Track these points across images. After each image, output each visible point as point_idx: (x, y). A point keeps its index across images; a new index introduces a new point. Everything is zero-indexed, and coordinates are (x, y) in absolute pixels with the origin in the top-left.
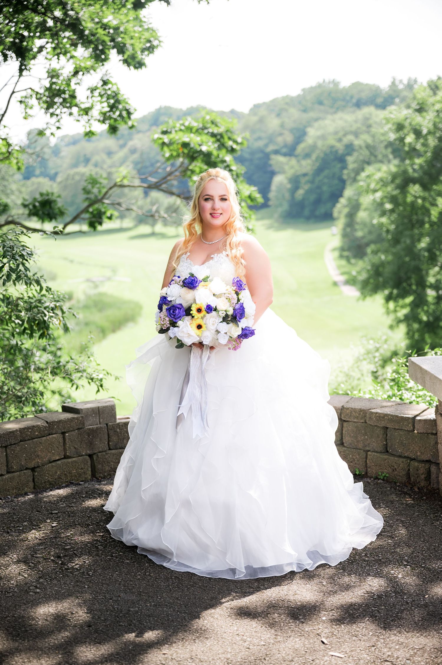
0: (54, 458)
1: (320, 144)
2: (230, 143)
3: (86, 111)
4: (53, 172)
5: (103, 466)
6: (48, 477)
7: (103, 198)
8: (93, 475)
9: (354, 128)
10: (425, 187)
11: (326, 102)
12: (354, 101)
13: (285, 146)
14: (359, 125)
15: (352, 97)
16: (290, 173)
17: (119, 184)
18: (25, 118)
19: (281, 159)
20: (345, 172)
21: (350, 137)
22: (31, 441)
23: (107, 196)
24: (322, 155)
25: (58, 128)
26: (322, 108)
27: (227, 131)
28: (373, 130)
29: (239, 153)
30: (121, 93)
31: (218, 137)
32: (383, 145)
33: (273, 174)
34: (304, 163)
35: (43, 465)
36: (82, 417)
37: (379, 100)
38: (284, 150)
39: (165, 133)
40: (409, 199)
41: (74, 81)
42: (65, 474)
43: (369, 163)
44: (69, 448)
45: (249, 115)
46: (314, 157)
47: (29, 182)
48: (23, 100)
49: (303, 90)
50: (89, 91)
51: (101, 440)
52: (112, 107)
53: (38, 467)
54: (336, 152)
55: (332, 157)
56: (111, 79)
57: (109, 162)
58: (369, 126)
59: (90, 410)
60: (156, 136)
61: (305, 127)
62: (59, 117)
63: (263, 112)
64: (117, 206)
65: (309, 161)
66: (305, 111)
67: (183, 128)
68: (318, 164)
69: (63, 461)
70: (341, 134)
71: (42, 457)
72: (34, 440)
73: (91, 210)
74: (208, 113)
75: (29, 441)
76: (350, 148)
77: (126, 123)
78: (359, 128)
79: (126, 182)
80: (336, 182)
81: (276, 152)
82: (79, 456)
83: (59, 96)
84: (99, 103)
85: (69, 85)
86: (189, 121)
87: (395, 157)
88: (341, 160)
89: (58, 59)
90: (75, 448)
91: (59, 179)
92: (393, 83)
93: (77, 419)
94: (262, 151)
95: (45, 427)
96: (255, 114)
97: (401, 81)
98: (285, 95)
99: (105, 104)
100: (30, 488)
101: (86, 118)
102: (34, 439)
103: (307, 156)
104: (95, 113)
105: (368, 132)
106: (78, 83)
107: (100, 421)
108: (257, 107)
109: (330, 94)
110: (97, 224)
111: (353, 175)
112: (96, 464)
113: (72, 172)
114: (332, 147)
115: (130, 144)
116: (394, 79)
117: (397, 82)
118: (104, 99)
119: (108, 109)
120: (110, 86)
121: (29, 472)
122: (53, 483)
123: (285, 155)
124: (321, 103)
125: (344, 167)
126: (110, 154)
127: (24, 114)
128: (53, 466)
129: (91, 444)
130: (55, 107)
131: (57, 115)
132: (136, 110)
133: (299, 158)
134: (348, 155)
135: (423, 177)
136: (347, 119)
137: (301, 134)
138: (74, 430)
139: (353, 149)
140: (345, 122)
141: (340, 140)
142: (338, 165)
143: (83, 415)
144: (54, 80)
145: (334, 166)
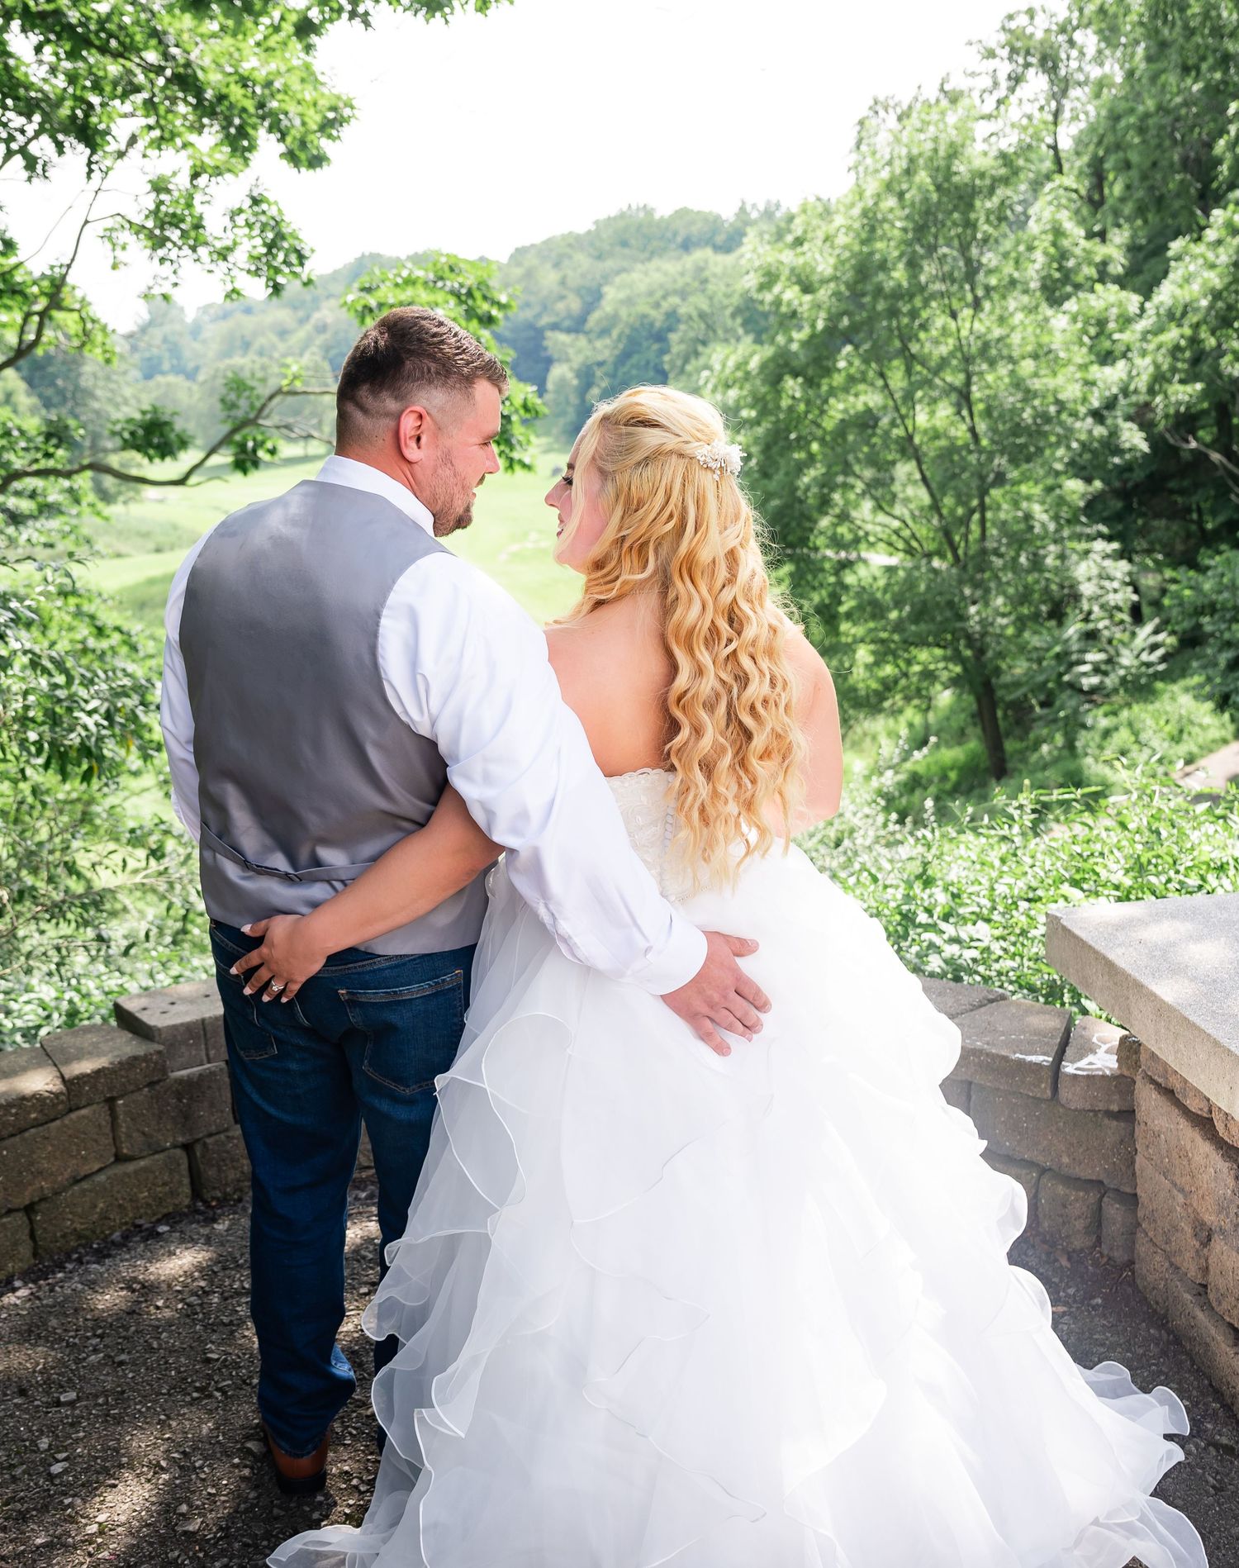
0: (83, 1172)
1: (623, 313)
2: (487, 306)
3: (224, 254)
4: (191, 365)
5: (220, 1170)
6: (73, 1222)
7: (257, 417)
8: (196, 1193)
9: (680, 283)
10: (811, 383)
11: (633, 242)
12: (679, 239)
13: (569, 316)
14: (688, 279)
15: (675, 234)
16: (577, 361)
17: (285, 389)
18: (114, 268)
19: (562, 337)
20: (666, 358)
21: (674, 300)
22: (17, 1139)
23: (266, 411)
24: (627, 331)
25: (175, 285)
26: (626, 251)
27: (481, 284)
28: (710, 287)
30: (287, 219)
31: (464, 297)
32: (728, 312)
33: (549, 362)
34: (599, 344)
35: (57, 1193)
36: (159, 1052)
37: (720, 239)
38: (567, 323)
39: (368, 290)
40: (785, 403)
41: (198, 197)
42: (120, 1206)
43: (704, 343)
44: (129, 1136)
45: (509, 265)
46: (615, 333)
47: (151, 383)
48: (107, 234)
49: (596, 222)
50: (227, 218)
51: (212, 1105)
52: (271, 247)
53: (43, 1199)
54: (652, 325)
55: (644, 334)
56: (265, 193)
57: (282, 347)
58: (705, 281)
59: (182, 1029)
60: (350, 298)
61: (600, 285)
62: (176, 265)
63: (531, 260)
64: (285, 431)
65: (608, 341)
66: (600, 257)
67: (399, 281)
68: (621, 346)
69: (110, 1172)
70: (659, 294)
71: (52, 1174)
72: (27, 1134)
73: (238, 437)
74: (441, 258)
75: (12, 1140)
76: (673, 318)
77: (296, 276)
78: (688, 284)
79: (298, 385)
80: (652, 374)
81: (555, 327)
82: (156, 1152)
83: (174, 225)
84: (245, 240)
85: (189, 205)
87: (747, 332)
88: (660, 337)
89: (161, 153)
90: (144, 1133)
91: (201, 377)
92: (742, 209)
93: (146, 1058)
94: (530, 326)
95: (57, 1095)
96: (519, 264)
97: (754, 206)
98: (566, 232)
99: (258, 241)
100: (21, 1260)
102: (26, 1130)
104: (241, 256)
105: (703, 291)
106: (209, 202)
107: (207, 1055)
108: (520, 252)
109: (639, 227)
110: (249, 464)
111: (679, 363)
112: (202, 1167)
113: (222, 365)
114: (644, 316)
115: (316, 316)
116: (743, 203)
117: (748, 208)
118: (256, 232)
119: (263, 250)
120: (264, 206)
121: (20, 1219)
122: (88, 1233)
123: (569, 331)
124: (624, 244)
125: (665, 351)
126: (283, 333)
127: (111, 261)
128: (83, 1192)
129: (186, 1118)
130: (168, 246)
131: (172, 262)
132: (313, 251)
133: (592, 336)
134: (671, 329)
135: (808, 365)
136: (667, 270)
137: (593, 298)
138: (140, 1089)
139: (678, 321)
140: (666, 274)
141: (657, 305)
142: (656, 347)
143: (161, 1048)
144: (163, 197)
145: (648, 348)
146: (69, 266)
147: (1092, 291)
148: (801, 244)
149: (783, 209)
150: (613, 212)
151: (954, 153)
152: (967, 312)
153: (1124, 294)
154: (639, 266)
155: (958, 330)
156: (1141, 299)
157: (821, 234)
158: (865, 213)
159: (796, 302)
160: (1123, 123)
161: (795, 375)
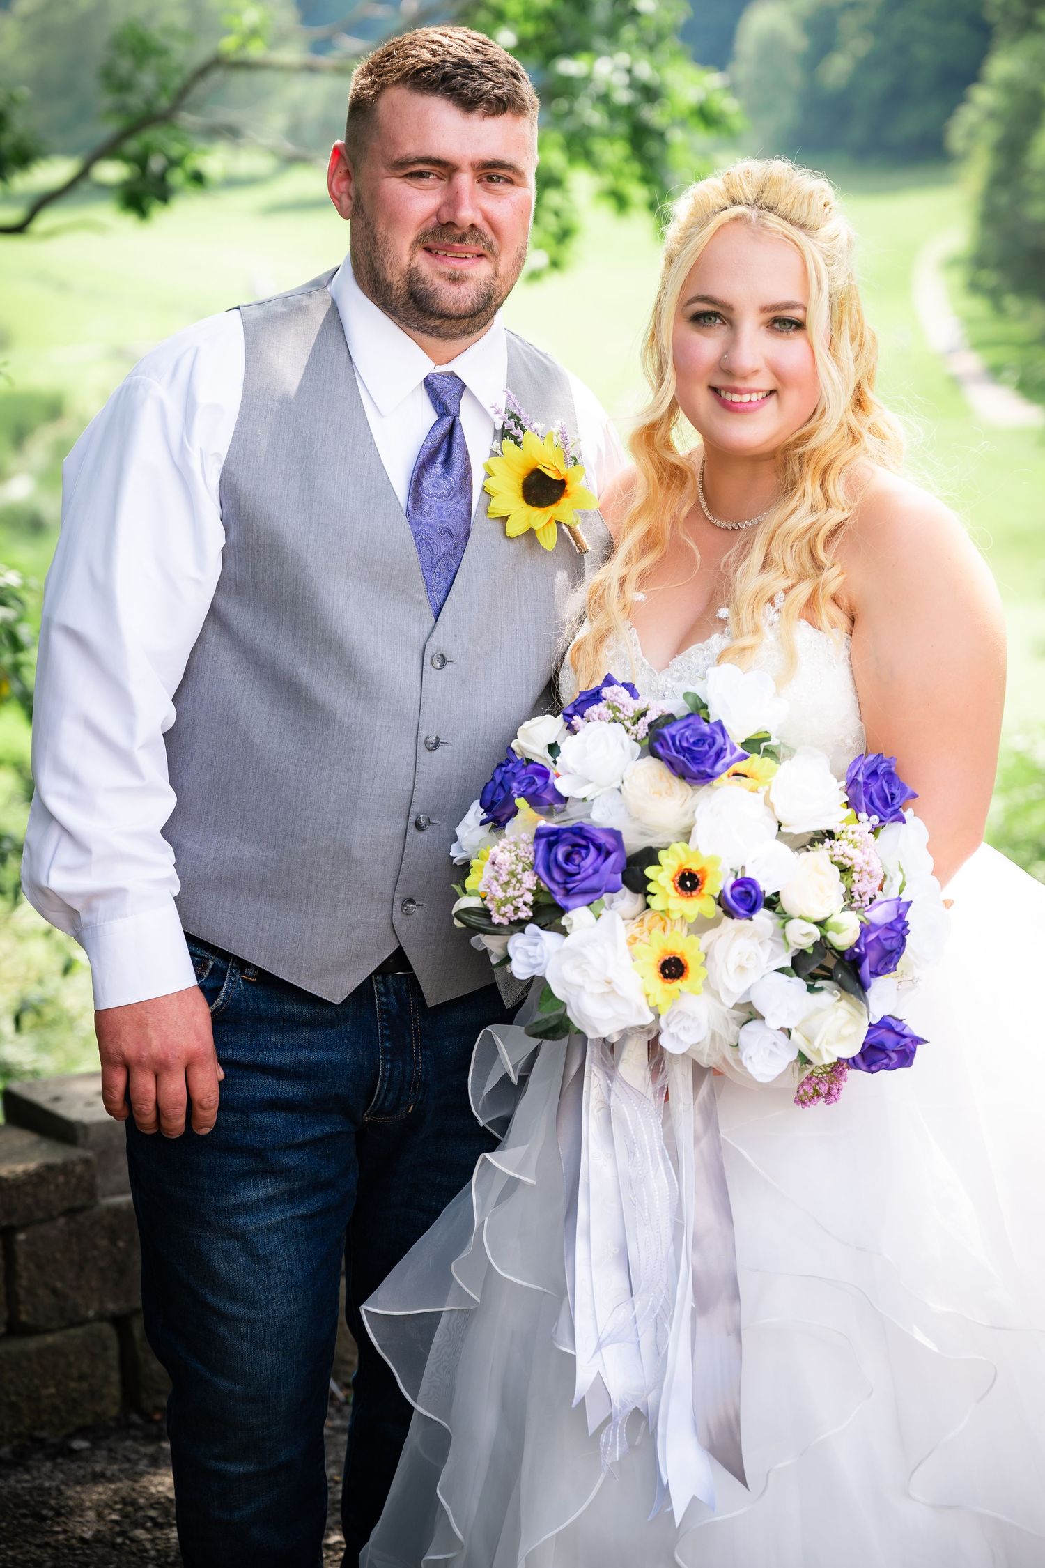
36: (87, 1159)
44: (31, 1292)
69: (3, 1347)
82: (73, 1325)
90: (54, 1292)
93: (65, 1169)
138: (52, 1219)
143: (89, 1154)
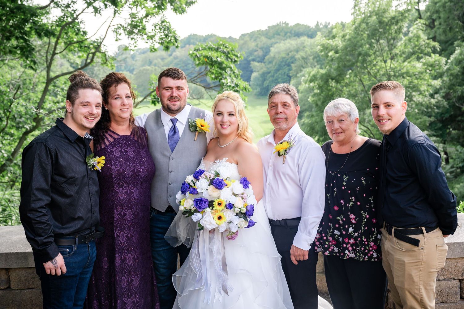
1: (277, 56)
2: (234, 57)
3: (151, 37)
9: (296, 47)
10: (337, 82)
12: (296, 33)
13: (259, 57)
14: (298, 46)
15: (295, 31)
16: (261, 71)
18: (116, 40)
19: (256, 64)
20: (291, 72)
21: (294, 53)
24: (278, 63)
25: (135, 46)
26: (278, 36)
27: (231, 51)
28: (306, 49)
29: (238, 63)
30: (172, 28)
32: (312, 57)
33: (252, 72)
34: (268, 66)
37: (310, 33)
38: (258, 59)
39: (197, 50)
40: (329, 88)
41: (144, 20)
43: (303, 67)
45: (239, 39)
46: (274, 63)
48: (115, 30)
49: (269, 27)
50: (153, 26)
52: (166, 36)
54: (286, 61)
55: (284, 63)
56: (166, 20)
58: (304, 47)
60: (191, 52)
61: (270, 47)
62: (136, 40)
63: (247, 38)
65: (271, 65)
66: (269, 38)
67: (207, 48)
68: (276, 67)
70: (288, 51)
73: (153, 94)
74: (221, 40)
76: (293, 59)
77: (174, 44)
78: (298, 48)
80: (286, 77)
81: (254, 60)
83: (137, 28)
84: (159, 33)
85: (141, 22)
86: (211, 44)
87: (318, 64)
88: (289, 65)
89: (137, 8)
92: (317, 24)
94: (246, 60)
96: (242, 39)
97: (321, 23)
99: (162, 34)
101: (151, 41)
103: (270, 62)
104: (157, 38)
105: (303, 50)
106: (148, 22)
108: (243, 35)
109: (283, 29)
111: (295, 73)
114: (284, 58)
116: (318, 22)
117: (319, 24)
118: (162, 31)
119: (164, 37)
120: (165, 23)
123: (259, 62)
124: (278, 34)
125: (290, 70)
127: (116, 39)
130: (134, 34)
131: (135, 39)
132: (180, 37)
133: (266, 63)
134: (292, 63)
135: (337, 76)
136: (292, 43)
137: (267, 51)
139: (295, 60)
140: (291, 44)
141: (288, 54)
142: (288, 68)
144: (133, 19)
145: (285, 68)
146: (103, 39)
147: (430, 56)
148: (335, 38)
149: (331, 25)
150: (275, 24)
151: (385, 11)
152: (389, 61)
153: (440, 57)
154: (283, 42)
155: (386, 67)
156: (446, 59)
157: (341, 34)
158: (356, 28)
159: (333, 56)
160: (438, 5)
161: (332, 79)
